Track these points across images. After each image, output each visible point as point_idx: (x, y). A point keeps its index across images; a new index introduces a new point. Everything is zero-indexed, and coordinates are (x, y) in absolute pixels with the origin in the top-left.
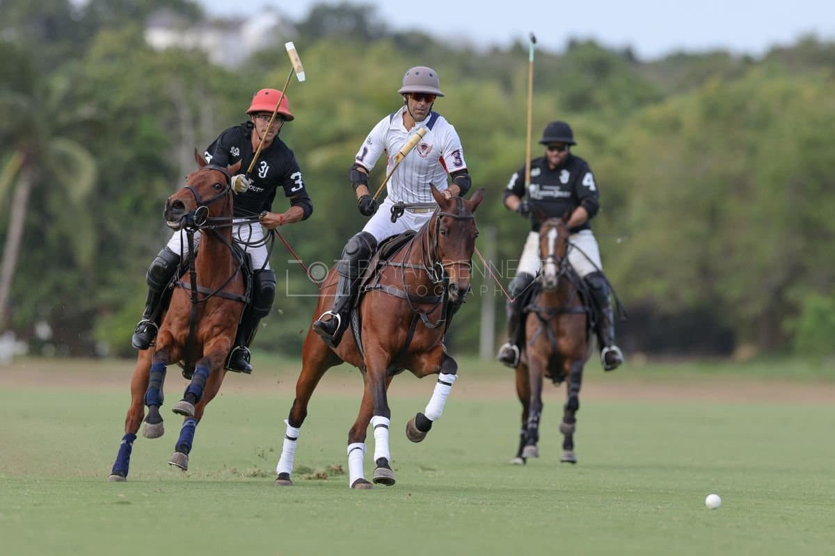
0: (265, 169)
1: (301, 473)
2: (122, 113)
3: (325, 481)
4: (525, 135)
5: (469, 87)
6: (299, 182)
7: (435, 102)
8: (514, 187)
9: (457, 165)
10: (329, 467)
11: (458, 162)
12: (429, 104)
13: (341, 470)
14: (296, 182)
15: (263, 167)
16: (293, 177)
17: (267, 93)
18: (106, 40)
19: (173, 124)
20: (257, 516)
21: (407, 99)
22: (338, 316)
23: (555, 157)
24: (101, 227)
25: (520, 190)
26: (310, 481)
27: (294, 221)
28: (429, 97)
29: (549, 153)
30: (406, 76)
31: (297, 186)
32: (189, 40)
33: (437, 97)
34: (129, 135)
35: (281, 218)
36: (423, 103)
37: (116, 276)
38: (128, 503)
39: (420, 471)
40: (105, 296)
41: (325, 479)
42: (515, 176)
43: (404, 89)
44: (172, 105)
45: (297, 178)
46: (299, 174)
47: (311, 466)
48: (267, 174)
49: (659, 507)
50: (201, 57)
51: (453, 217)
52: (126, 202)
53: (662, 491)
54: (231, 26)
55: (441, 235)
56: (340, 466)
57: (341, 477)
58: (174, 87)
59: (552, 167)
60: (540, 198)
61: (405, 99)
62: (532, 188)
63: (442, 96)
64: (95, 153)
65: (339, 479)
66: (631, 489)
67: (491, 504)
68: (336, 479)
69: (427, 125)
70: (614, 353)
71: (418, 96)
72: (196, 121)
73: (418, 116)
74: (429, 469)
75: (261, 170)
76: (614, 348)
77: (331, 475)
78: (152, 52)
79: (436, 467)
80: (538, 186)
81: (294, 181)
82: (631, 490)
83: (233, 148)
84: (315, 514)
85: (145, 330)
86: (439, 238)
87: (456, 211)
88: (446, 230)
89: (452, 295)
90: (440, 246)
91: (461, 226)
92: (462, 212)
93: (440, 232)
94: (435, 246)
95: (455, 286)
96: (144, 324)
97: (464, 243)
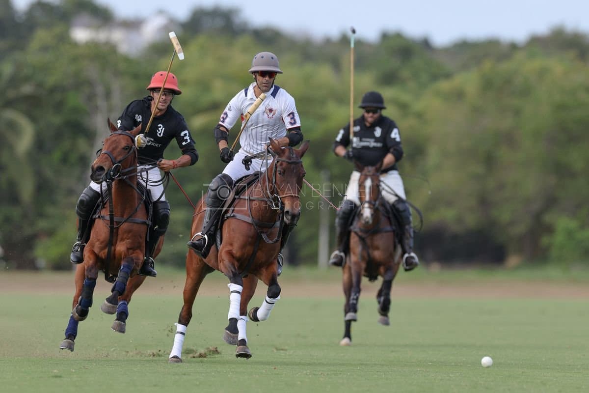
0: (162, 130)
1: (188, 353)
2: (53, 90)
3: (205, 359)
4: (349, 103)
5: (309, 68)
6: (187, 138)
7: (276, 78)
8: (341, 140)
9: (291, 124)
10: (208, 348)
11: (293, 121)
12: (272, 79)
13: (217, 351)
14: (185, 138)
15: (160, 129)
16: (182, 134)
17: (161, 75)
18: (41, 36)
19: (91, 97)
20: (155, 386)
21: (256, 76)
22: (206, 237)
23: (370, 118)
24: (38, 174)
25: (346, 142)
26: (194, 359)
27: (183, 165)
28: (271, 74)
29: (366, 115)
30: (254, 59)
31: (186, 140)
32: (102, 36)
33: (277, 74)
34: (59, 106)
35: (174, 163)
36: (267, 78)
37: (50, 210)
38: (60, 377)
39: (275, 351)
40: (42, 224)
41: (205, 357)
42: (342, 132)
43: (253, 69)
44: (90, 83)
45: (185, 135)
46: (186, 132)
47: (194, 348)
48: (163, 133)
49: (451, 375)
50: (112, 48)
51: (287, 162)
52: (57, 155)
53: (453, 364)
54: (133, 25)
55: (278, 175)
56: (216, 348)
57: (217, 356)
58: (92, 71)
59: (368, 124)
60: (359, 147)
61: (254, 76)
62: (355, 140)
63: (281, 73)
64: (33, 119)
65: (215, 358)
66: (431, 362)
67: (328, 374)
68: (213, 358)
69: (272, 94)
70: (412, 258)
71: (263, 74)
72: (108, 95)
73: (264, 88)
74: (282, 350)
75: (159, 131)
76: (413, 254)
77: (210, 355)
78: (75, 44)
79: (286, 347)
80: (358, 138)
81: (183, 137)
82: (430, 364)
83: (137, 115)
84: (198, 383)
86: (277, 177)
87: (289, 157)
88: (282, 171)
89: (286, 219)
90: (278, 183)
91: (293, 168)
92: (293, 158)
93: (278, 173)
94: (274, 183)
95: (290, 213)
97: (296, 180)
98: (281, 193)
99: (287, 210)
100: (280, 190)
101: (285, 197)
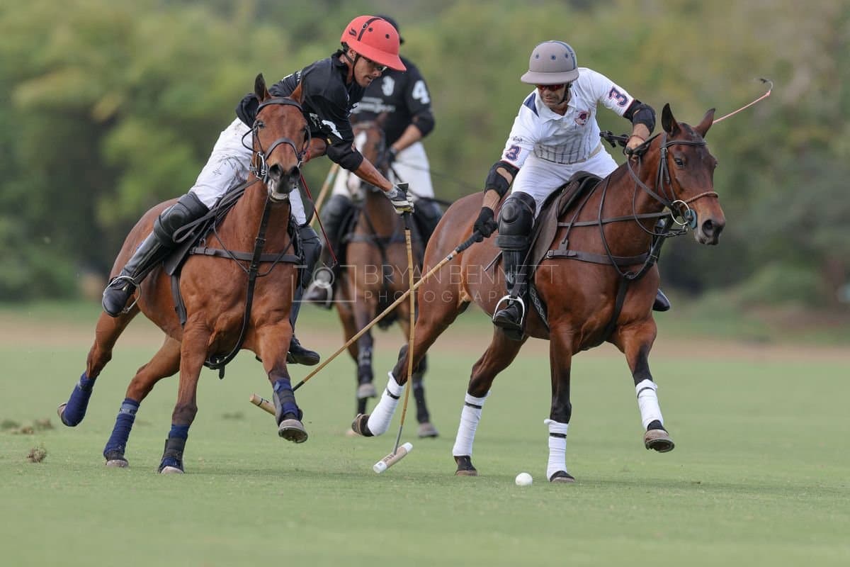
11: (622, 100)
22: (520, 300)
51: (688, 144)
55: (676, 166)
85: (124, 289)
86: (673, 172)
87: (688, 138)
88: (683, 159)
89: (705, 236)
90: (676, 180)
91: (700, 153)
92: (694, 137)
93: (674, 162)
94: (668, 182)
95: (713, 223)
96: (125, 280)
97: (706, 172)
98: (684, 195)
99: (705, 220)
100: (682, 190)
101: (694, 200)
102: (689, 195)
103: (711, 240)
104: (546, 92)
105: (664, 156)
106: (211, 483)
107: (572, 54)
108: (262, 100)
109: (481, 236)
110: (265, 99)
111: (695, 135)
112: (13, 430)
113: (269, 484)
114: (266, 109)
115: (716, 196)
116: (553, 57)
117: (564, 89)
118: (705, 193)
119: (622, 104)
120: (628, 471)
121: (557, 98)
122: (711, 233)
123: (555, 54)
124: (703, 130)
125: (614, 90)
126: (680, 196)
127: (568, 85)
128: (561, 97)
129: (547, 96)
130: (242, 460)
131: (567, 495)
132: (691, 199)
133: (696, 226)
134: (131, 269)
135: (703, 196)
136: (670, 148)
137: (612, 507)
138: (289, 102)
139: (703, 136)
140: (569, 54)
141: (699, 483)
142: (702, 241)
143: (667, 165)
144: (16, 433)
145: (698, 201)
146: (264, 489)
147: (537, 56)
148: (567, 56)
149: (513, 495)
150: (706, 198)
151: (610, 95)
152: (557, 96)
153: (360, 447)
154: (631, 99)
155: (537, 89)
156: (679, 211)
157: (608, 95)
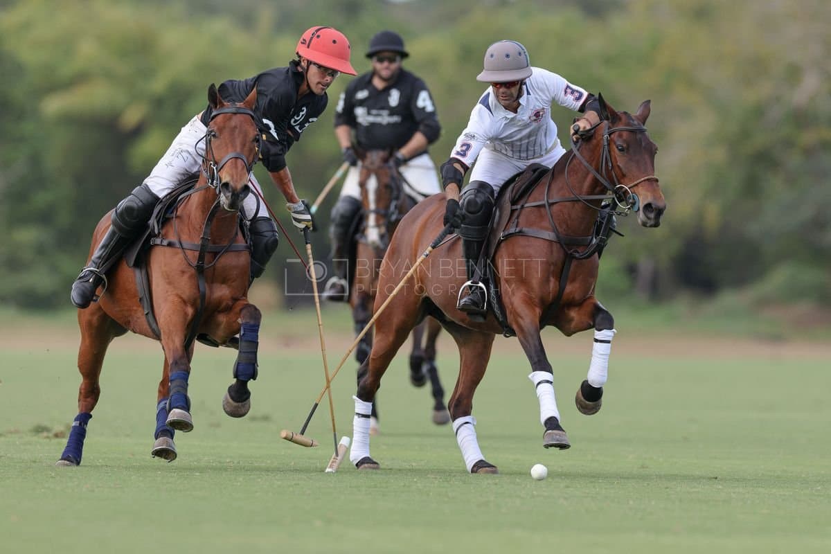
11: (577, 96)
23: (385, 70)
29: (378, 66)
51: (628, 130)
80: (366, 110)
85: (91, 280)
86: (615, 158)
87: (628, 124)
88: (625, 146)
89: (646, 218)
90: (619, 166)
91: (640, 139)
92: (635, 125)
93: (616, 149)
94: (610, 168)
95: (653, 206)
96: (91, 271)
97: (647, 157)
98: (626, 180)
99: (646, 203)
100: (624, 176)
101: (636, 185)
102: (632, 181)
103: (652, 222)
104: (502, 90)
105: (606, 144)
106: (239, 484)
107: (525, 52)
108: (216, 107)
109: (452, 229)
110: (218, 107)
111: (636, 122)
112: (45, 434)
113: (296, 484)
114: (219, 119)
115: (657, 181)
116: (508, 56)
117: (518, 86)
118: (646, 178)
119: (578, 99)
120: (647, 467)
121: (511, 95)
122: (652, 215)
123: (509, 53)
124: (644, 119)
125: (568, 87)
126: (622, 181)
127: (521, 83)
128: (515, 95)
129: (503, 93)
130: (269, 462)
131: (587, 491)
132: (632, 185)
133: (639, 209)
134: (96, 260)
135: (644, 180)
136: (612, 136)
137: (631, 502)
138: (241, 111)
139: (644, 124)
140: (522, 53)
141: (716, 478)
142: (644, 224)
143: (609, 152)
144: (48, 437)
145: (639, 185)
146: (291, 489)
147: (492, 56)
148: (520, 54)
149: (535, 493)
150: (647, 182)
151: (566, 92)
152: (511, 93)
153: (384, 447)
154: (585, 94)
155: (491, 87)
156: (622, 196)
157: (563, 92)
